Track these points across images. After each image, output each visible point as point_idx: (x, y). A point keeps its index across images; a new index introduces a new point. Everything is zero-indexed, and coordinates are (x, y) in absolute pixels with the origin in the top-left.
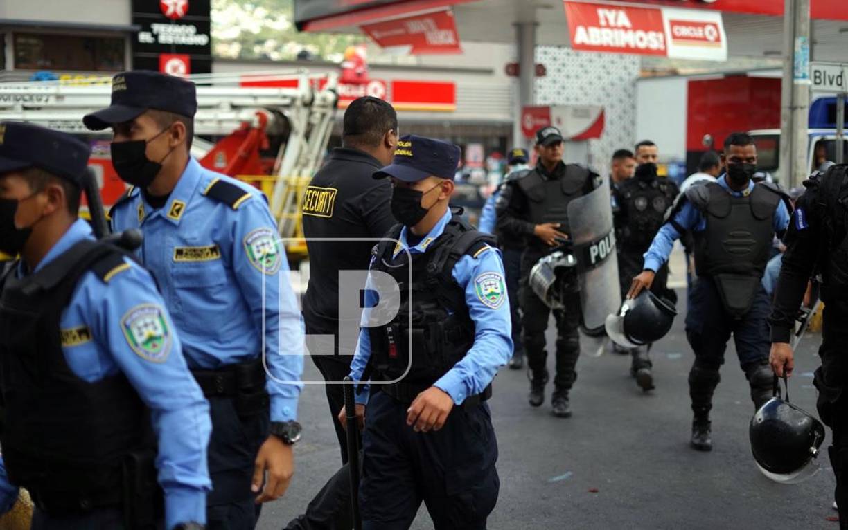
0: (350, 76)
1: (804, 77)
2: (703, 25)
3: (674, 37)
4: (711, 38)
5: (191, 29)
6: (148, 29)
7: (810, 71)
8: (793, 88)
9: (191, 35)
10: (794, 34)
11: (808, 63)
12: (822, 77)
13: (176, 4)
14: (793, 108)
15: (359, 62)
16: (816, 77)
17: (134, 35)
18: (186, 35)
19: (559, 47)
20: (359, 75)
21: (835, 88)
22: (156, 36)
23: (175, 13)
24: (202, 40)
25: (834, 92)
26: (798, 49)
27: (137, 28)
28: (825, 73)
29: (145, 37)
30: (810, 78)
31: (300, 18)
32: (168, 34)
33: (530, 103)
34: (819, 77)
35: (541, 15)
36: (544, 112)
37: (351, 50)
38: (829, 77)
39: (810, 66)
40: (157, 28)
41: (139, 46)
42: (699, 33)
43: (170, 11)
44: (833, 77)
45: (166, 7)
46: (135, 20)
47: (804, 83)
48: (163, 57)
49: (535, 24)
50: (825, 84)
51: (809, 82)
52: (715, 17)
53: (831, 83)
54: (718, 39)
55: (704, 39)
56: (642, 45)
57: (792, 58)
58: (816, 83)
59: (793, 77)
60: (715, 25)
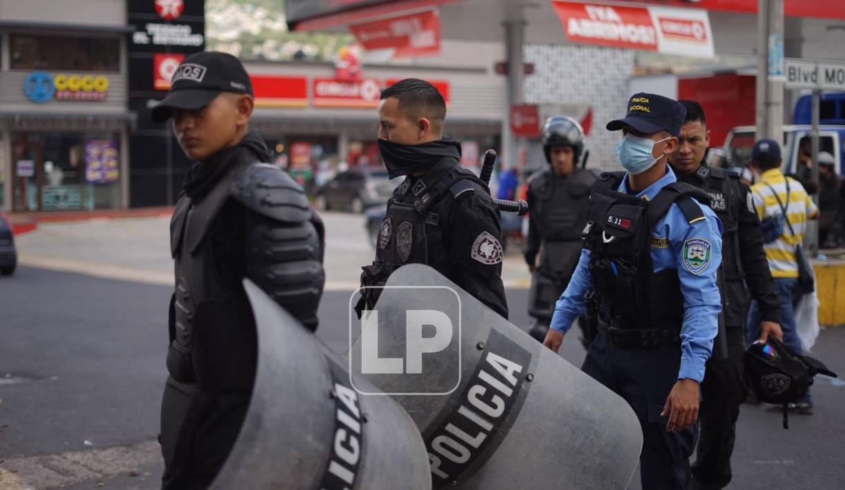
0: (344, 76)
1: (778, 73)
2: (689, 23)
3: (665, 32)
4: (698, 35)
5: (186, 30)
6: (142, 29)
7: (785, 68)
8: (768, 84)
9: (186, 35)
10: (768, 32)
11: (782, 60)
12: (797, 74)
13: (170, 6)
14: (768, 104)
15: (353, 61)
16: (790, 74)
17: (129, 36)
18: (181, 35)
19: (552, 45)
20: (353, 75)
21: (810, 84)
22: (151, 37)
23: (169, 15)
24: (196, 40)
25: (808, 88)
26: (772, 46)
27: (132, 28)
28: (799, 70)
29: (140, 38)
30: (784, 74)
31: (292, 17)
32: (163, 34)
33: (519, 101)
34: (794, 74)
35: (529, 14)
36: (532, 111)
37: (345, 50)
38: (804, 74)
39: (785, 63)
40: (152, 28)
41: (133, 47)
42: (686, 29)
43: (165, 12)
44: (808, 74)
45: (160, 8)
46: (131, 21)
47: (779, 79)
48: (158, 57)
49: (524, 23)
50: (799, 79)
51: (783, 79)
52: (701, 16)
53: (806, 79)
54: (704, 37)
55: (691, 36)
56: (634, 39)
57: (766, 55)
58: (790, 79)
59: (767, 73)
60: (701, 24)
